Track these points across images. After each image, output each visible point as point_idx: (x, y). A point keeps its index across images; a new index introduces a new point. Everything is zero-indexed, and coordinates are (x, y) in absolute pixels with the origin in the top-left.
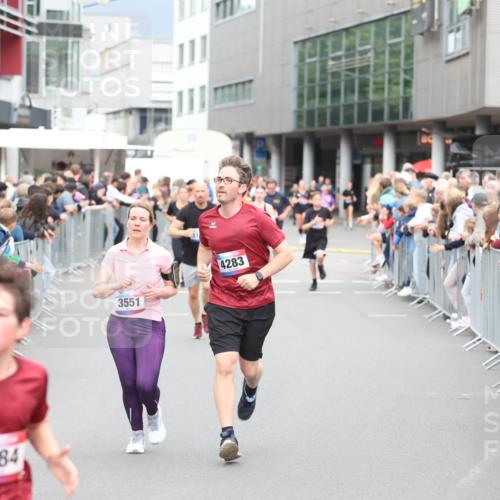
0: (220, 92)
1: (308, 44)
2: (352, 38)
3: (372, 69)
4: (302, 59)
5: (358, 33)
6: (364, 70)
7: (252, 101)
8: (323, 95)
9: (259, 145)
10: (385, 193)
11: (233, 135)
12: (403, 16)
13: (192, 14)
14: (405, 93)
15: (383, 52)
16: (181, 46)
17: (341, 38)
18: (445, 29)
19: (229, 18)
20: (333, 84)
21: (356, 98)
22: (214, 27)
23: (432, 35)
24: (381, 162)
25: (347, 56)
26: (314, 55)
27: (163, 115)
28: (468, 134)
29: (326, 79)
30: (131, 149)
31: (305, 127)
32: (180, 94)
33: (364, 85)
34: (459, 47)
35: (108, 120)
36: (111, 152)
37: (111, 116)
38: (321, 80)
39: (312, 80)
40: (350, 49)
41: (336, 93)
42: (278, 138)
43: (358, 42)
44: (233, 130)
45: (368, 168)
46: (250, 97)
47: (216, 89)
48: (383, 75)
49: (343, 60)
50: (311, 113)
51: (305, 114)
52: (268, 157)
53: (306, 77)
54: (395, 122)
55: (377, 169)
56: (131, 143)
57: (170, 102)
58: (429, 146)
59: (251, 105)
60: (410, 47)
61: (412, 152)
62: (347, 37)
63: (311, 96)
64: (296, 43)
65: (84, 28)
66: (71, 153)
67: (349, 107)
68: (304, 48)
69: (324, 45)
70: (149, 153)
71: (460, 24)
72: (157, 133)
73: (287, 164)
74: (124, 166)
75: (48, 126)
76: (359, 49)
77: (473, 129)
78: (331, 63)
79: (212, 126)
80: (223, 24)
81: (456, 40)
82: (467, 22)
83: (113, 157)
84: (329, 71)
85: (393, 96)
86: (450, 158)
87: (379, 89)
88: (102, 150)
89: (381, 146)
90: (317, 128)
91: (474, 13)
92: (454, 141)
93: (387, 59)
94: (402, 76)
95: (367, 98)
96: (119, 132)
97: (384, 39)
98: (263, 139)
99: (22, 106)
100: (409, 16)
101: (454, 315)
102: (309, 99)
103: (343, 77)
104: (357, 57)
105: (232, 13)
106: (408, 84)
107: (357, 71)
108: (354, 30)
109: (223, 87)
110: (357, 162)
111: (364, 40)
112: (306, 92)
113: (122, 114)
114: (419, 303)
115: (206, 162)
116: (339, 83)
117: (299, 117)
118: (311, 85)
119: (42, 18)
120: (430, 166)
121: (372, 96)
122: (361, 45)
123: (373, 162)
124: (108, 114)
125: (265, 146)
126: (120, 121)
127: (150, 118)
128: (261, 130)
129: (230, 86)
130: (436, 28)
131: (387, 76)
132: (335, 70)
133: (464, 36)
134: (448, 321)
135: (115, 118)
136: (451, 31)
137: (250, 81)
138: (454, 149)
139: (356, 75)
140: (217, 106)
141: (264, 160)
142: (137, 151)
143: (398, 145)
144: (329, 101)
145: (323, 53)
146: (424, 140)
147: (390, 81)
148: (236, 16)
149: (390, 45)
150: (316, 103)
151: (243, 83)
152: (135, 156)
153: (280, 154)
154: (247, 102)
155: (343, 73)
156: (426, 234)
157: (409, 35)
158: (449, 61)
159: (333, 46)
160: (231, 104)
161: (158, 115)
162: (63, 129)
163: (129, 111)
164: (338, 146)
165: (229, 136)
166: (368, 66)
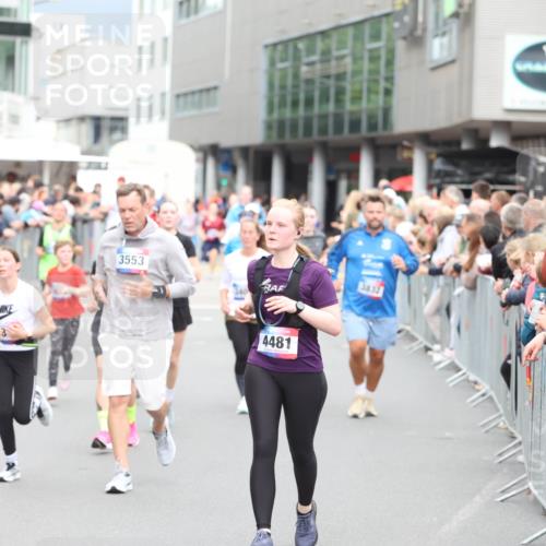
0: (182, 99)
1: (280, 48)
2: (327, 41)
3: (349, 76)
4: (272, 63)
5: (335, 37)
6: (340, 77)
7: (216, 109)
8: (295, 104)
9: (224, 157)
11: (197, 147)
12: (384, 20)
14: (385, 102)
15: (362, 58)
17: (316, 42)
18: (430, 33)
19: (192, 18)
20: (306, 91)
21: (331, 107)
22: (177, 28)
23: (416, 39)
24: (358, 178)
25: (322, 62)
26: (286, 60)
27: (119, 124)
28: (454, 149)
29: (298, 87)
30: (84, 160)
31: (275, 139)
33: (340, 92)
34: (445, 53)
35: (59, 128)
36: (61, 164)
37: (62, 124)
38: (294, 87)
39: (283, 87)
40: (326, 53)
41: (309, 102)
42: (245, 151)
43: (334, 46)
44: (197, 140)
45: (343, 184)
46: (215, 105)
47: (178, 96)
48: (361, 82)
49: (318, 66)
50: (281, 124)
51: (275, 126)
52: (234, 170)
53: (277, 83)
54: (373, 134)
55: (353, 186)
56: (84, 153)
58: (410, 161)
59: (217, 113)
60: (391, 52)
61: (392, 168)
62: (323, 40)
63: (282, 104)
64: (266, 46)
66: (18, 164)
67: (324, 117)
68: (275, 52)
69: (296, 49)
70: (104, 165)
71: (446, 29)
72: (113, 143)
73: (255, 179)
76: (335, 53)
77: (458, 143)
78: (304, 68)
79: (173, 136)
80: (186, 24)
81: (441, 45)
82: (454, 25)
83: (64, 170)
84: (302, 78)
85: (372, 106)
86: (433, 174)
87: (356, 98)
89: (357, 160)
90: (288, 139)
91: (462, 16)
92: (439, 155)
93: (366, 65)
94: (382, 84)
95: (343, 107)
97: (363, 43)
98: (228, 151)
100: (391, 19)
102: (280, 107)
103: (317, 85)
104: (333, 63)
105: (196, 12)
106: (388, 92)
107: (333, 78)
108: (331, 32)
109: (185, 94)
110: (332, 177)
111: (341, 44)
112: (276, 100)
113: (74, 122)
115: (166, 176)
116: (314, 90)
117: (269, 126)
118: (282, 92)
120: (410, 183)
121: (349, 106)
122: (337, 50)
123: (349, 178)
125: (231, 159)
126: (72, 129)
127: (105, 128)
128: (228, 140)
129: (193, 93)
130: (420, 32)
131: (365, 86)
132: (308, 76)
133: (450, 41)
134: (429, 353)
135: (67, 126)
136: (436, 36)
137: (215, 88)
138: (438, 165)
139: (332, 82)
140: (180, 115)
141: (229, 173)
142: (90, 162)
143: (376, 159)
144: (301, 111)
145: (297, 58)
146: (406, 154)
147: (369, 90)
148: (201, 15)
149: (371, 51)
150: (288, 113)
151: (208, 90)
152: (88, 168)
153: (247, 167)
154: (211, 110)
155: (318, 80)
157: (390, 39)
158: (434, 69)
159: (307, 50)
160: (194, 112)
161: (114, 124)
162: (9, 137)
163: (82, 119)
164: (311, 160)
165: (192, 147)
166: (345, 73)
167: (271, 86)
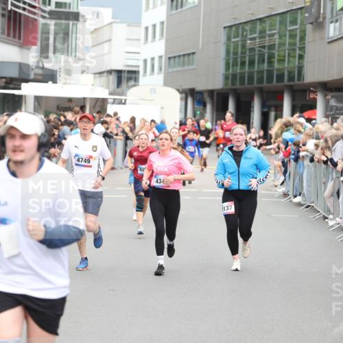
0: (172, 60)
1: (234, 29)
2: (264, 25)
3: (277, 46)
4: (229, 39)
5: (268, 22)
6: (271, 47)
7: (194, 67)
8: (243, 64)
9: (198, 97)
10: (286, 131)
11: (181, 90)
12: (299, 11)
13: (155, 6)
14: (299, 63)
15: (285, 36)
16: (147, 29)
17: (256, 25)
18: (327, 21)
19: (179, 10)
20: (249, 56)
21: (266, 66)
22: (169, 16)
23: (319, 24)
24: (282, 111)
25: (260, 38)
26: (237, 37)
27: (133, 76)
29: (245, 53)
30: (111, 98)
31: (230, 86)
32: (145, 61)
33: (271, 57)
34: (337, 33)
35: (95, 78)
36: (97, 100)
37: (98, 75)
38: (242, 53)
39: (236, 53)
40: (262, 32)
41: (252, 63)
42: (211, 92)
43: (267, 28)
44: (181, 86)
45: (272, 114)
46: (193, 64)
47: (170, 58)
48: (285, 50)
49: (257, 40)
50: (234, 76)
51: (230, 77)
52: (205, 106)
53: (232, 51)
54: (292, 83)
55: (279, 115)
56: (110, 94)
57: (138, 66)
58: (315, 100)
59: (194, 69)
60: (303, 32)
61: (304, 106)
62: (260, 24)
63: (235, 64)
64: (225, 28)
65: (80, 15)
66: (70, 100)
67: (260, 72)
68: (231, 31)
69: (244, 30)
70: (123, 101)
71: (339, 17)
72: (129, 88)
73: (217, 111)
74: (106, 109)
75: (55, 81)
76: (268, 32)
78: (249, 42)
79: (166, 84)
80: (175, 13)
81: (335, 27)
83: (99, 103)
84: (248, 47)
85: (291, 65)
86: (329, 109)
87: (281, 61)
88: (91, 99)
89: (282, 99)
90: (238, 86)
92: (332, 97)
93: (288, 40)
94: (298, 52)
95: (274, 66)
96: (102, 86)
97: (286, 26)
98: (201, 93)
99: (37, 67)
100: (303, 11)
101: (331, 216)
102: (233, 66)
103: (257, 51)
104: (267, 38)
105: (182, 7)
106: (301, 57)
107: (267, 48)
108: (266, 19)
109: (175, 57)
110: (266, 110)
111: (272, 26)
112: (231, 61)
113: (105, 74)
114: (307, 207)
115: (162, 108)
116: (255, 55)
117: (226, 78)
118: (235, 57)
119: (52, 7)
120: (315, 114)
121: (276, 65)
122: (270, 30)
123: (276, 111)
124: (95, 74)
125: (202, 98)
127: (124, 78)
128: (200, 87)
129: (179, 56)
130: (321, 19)
131: (287, 52)
132: (251, 47)
133: (340, 25)
134: (326, 220)
135: (100, 77)
136: (332, 22)
137: (194, 53)
138: (333, 103)
139: (266, 50)
140: (170, 70)
141: (201, 107)
142: (115, 99)
143: (293, 99)
144: (247, 68)
145: (244, 37)
146: (312, 96)
147: (289, 55)
148: (184, 8)
149: (290, 31)
150: (238, 70)
151: (189, 55)
152: (113, 103)
153: (213, 103)
154: (191, 67)
155: (257, 49)
156: (312, 160)
157: (302, 24)
158: (329, 42)
159: (251, 31)
160: (180, 69)
161: (130, 75)
162: (65, 84)
163: (110, 72)
164: (253, 99)
165: (178, 90)
166: (274, 45)
167: (228, 52)
